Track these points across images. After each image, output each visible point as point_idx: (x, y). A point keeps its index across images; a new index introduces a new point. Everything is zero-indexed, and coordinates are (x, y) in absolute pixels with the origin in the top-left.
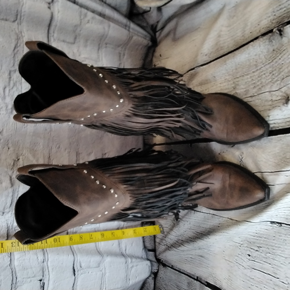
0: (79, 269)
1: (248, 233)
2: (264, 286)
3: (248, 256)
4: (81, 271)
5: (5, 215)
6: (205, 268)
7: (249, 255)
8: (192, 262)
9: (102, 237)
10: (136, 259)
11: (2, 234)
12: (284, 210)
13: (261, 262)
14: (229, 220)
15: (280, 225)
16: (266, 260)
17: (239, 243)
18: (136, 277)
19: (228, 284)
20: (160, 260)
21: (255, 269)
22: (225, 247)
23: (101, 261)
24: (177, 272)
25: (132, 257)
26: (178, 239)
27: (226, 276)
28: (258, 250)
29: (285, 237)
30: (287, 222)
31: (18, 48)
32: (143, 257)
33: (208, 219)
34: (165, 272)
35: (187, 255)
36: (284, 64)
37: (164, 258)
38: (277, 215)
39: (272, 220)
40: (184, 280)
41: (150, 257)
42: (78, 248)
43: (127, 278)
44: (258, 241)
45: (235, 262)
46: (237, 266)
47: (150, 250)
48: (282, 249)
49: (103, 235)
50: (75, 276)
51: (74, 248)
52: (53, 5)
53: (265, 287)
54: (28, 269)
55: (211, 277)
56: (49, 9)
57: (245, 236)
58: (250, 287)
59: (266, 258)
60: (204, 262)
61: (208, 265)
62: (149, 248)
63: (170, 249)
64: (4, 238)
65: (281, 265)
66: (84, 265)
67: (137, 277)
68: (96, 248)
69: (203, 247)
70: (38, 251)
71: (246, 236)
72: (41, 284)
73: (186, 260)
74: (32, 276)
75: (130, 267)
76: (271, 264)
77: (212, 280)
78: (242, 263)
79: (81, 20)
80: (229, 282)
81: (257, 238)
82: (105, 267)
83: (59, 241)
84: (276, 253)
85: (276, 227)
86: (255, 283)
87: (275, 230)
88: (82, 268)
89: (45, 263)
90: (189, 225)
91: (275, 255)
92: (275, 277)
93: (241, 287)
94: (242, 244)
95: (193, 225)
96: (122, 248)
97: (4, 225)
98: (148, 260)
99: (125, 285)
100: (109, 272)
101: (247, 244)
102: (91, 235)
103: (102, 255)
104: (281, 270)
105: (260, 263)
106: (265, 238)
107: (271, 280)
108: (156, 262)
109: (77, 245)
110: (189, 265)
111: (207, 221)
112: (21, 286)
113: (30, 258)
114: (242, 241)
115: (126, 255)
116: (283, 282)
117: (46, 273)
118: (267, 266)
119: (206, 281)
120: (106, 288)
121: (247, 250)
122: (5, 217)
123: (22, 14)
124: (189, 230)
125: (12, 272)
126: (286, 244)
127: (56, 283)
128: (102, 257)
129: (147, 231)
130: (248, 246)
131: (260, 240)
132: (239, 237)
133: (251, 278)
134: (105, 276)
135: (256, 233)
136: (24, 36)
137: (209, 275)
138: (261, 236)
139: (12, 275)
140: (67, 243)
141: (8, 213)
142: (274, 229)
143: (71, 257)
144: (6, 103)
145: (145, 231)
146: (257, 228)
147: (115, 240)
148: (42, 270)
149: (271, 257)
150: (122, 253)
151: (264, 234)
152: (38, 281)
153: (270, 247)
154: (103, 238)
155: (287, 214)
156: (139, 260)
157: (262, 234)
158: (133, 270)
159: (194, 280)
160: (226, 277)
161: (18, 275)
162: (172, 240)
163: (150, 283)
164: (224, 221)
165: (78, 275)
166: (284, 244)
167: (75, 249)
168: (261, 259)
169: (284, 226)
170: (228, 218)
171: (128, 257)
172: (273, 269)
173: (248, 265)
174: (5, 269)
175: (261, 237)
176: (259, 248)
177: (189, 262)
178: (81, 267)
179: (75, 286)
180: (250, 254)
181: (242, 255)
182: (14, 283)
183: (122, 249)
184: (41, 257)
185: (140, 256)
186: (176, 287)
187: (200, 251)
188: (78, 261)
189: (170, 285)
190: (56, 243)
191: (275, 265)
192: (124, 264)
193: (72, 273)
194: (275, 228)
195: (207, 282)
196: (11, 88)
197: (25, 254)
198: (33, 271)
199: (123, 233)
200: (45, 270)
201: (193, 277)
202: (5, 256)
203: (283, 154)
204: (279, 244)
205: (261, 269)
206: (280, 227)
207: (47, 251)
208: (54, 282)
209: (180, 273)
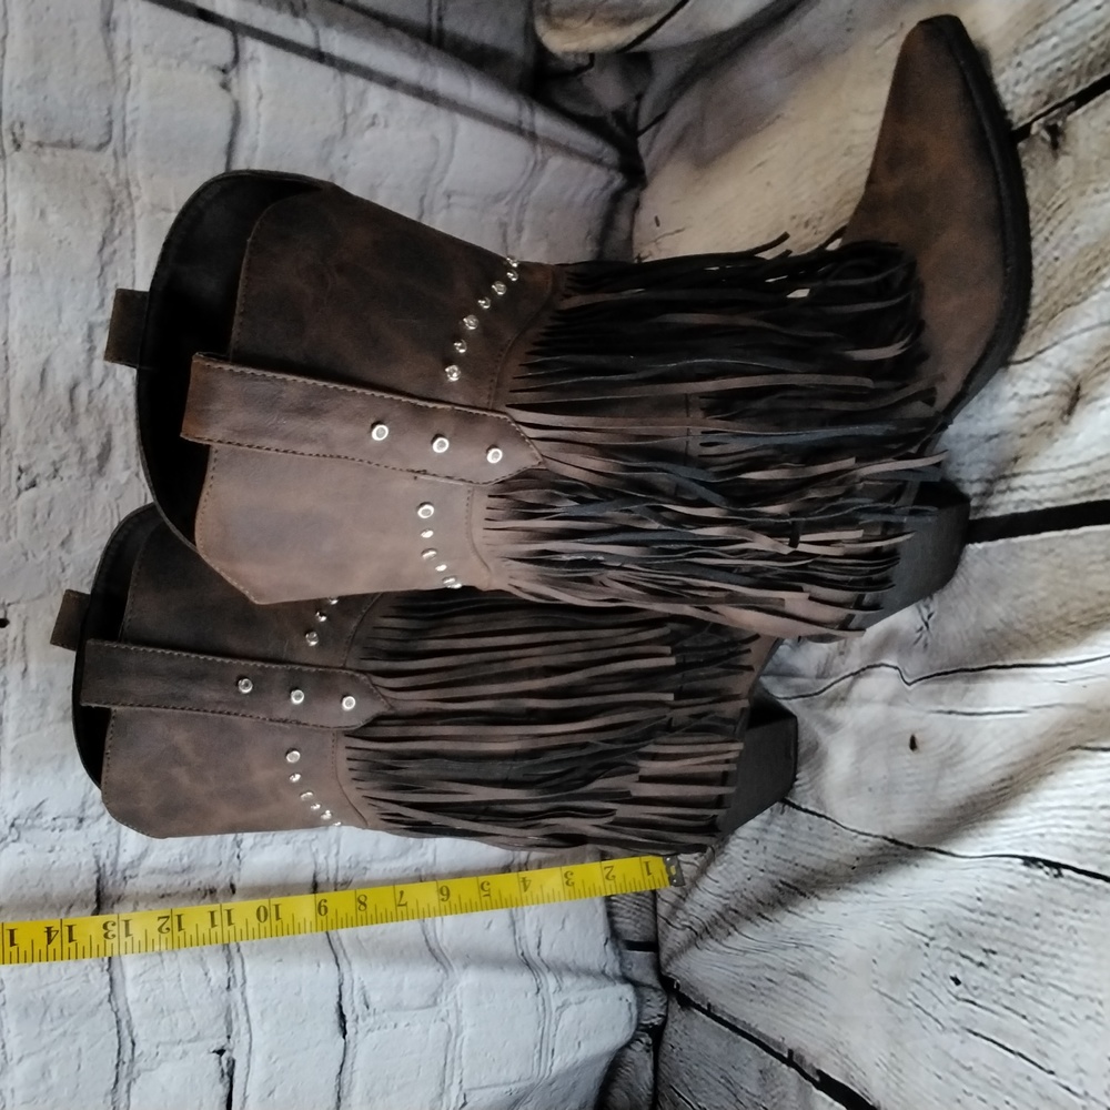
0: (360, 1014)
1: (953, 898)
2: (1008, 1098)
3: (952, 983)
4: (367, 1021)
5: (89, 826)
6: (813, 1020)
7: (957, 982)
8: (773, 995)
9: (443, 900)
10: (578, 976)
11: (78, 892)
12: (1066, 818)
13: (996, 1008)
14: (886, 847)
15: (1055, 872)
16: (1011, 1001)
17: (924, 935)
18: (579, 1043)
19: (888, 1085)
20: (672, 981)
21: (976, 1034)
22: (879, 947)
23: (441, 985)
24: (727, 1030)
25: (561, 969)
26: (725, 905)
27: (882, 1054)
28: (985, 961)
29: (1072, 918)
30: (1081, 863)
31: (116, 244)
32: (607, 969)
33: (822, 839)
34: (685, 1026)
35: (757, 967)
36: (1062, 259)
37: (683, 976)
38: (1042, 835)
39: (1026, 850)
40: (750, 1060)
41: (633, 970)
42: (357, 937)
43: (543, 1047)
44: (984, 928)
45: (910, 1004)
46: (917, 1017)
47: (633, 946)
48: (1064, 965)
49: (445, 893)
50: (344, 1037)
51: (339, 939)
52: (238, 73)
53: (1007, 1103)
54: (174, 1012)
55: (833, 1053)
56: (223, 92)
57: (942, 906)
58: (959, 1101)
59: (1012, 994)
60: (812, 998)
61: (822, 1011)
62: (631, 939)
63: (699, 942)
64: (87, 907)
65: (1062, 1023)
66: (378, 998)
67: (582, 1045)
68: (424, 939)
69: (807, 940)
70: (206, 952)
71: (947, 907)
72: (220, 1063)
73: (754, 986)
74: (188, 1038)
75: (554, 1009)
76: (1029, 1018)
77: (836, 1064)
78: (935, 1007)
79: (346, 117)
80: (891, 1075)
81: (982, 919)
82: (456, 1005)
83: (278, 918)
84: (1042, 975)
85: (1042, 879)
86: (977, 1087)
87: (1039, 891)
88: (371, 1010)
89: (236, 992)
90: (762, 856)
91: (1040, 984)
92: (1040, 1067)
93: (931, 1099)
94: (932, 939)
95: (775, 856)
96: (525, 937)
97: (84, 860)
98: (626, 979)
99: (536, 1071)
100: (474, 1025)
101: (947, 939)
102: (402, 893)
103: (446, 964)
104: (1061, 1042)
105: (993, 1012)
106: (1008, 919)
107: (1029, 1079)
108: (655, 990)
109: (350, 929)
110: (762, 1006)
111: (820, 843)
112: (151, 1070)
113: (179, 975)
114: (932, 926)
115: (539, 962)
116: (1068, 1089)
117: (240, 1025)
118: (1014, 1023)
119: (817, 1067)
120: (461, 1082)
121: (949, 961)
122: (86, 836)
123: (128, 120)
124: (761, 874)
125: (118, 1022)
126: (1076, 944)
127: (275, 1062)
128: (446, 971)
129: (614, 877)
130: (952, 947)
131: (992, 926)
132: (924, 911)
133: (964, 1067)
134: (459, 1040)
135: (979, 899)
136: (137, 198)
137: (827, 1046)
138: (993, 911)
139: (118, 1032)
140: (308, 924)
141: (98, 818)
142: (1038, 886)
143: (327, 972)
144: (81, 440)
145: (607, 878)
146: (978, 878)
147: (496, 911)
148: (224, 1015)
149: (1027, 992)
150: (523, 954)
151: (1002, 904)
152: (209, 1053)
153: (1024, 954)
154: (447, 903)
155: (1077, 831)
156: (590, 981)
157: (998, 903)
158: (569, 1016)
159: (779, 1062)
160: (881, 1057)
161: (139, 1032)
162: (707, 909)
163: (639, 1063)
164: (871, 849)
165: (357, 1033)
166: (1071, 944)
167: (345, 942)
168: (995, 998)
169: (1070, 878)
170: (885, 838)
171: (545, 970)
172: (1033, 1035)
173: (953, 1016)
174: (92, 1013)
175: (993, 915)
176: (987, 957)
177: (762, 994)
178: (368, 1007)
179: (346, 1074)
180: (960, 978)
181: (934, 977)
182: (126, 1059)
183: (523, 941)
184: (218, 973)
185: (597, 967)
186: (723, 1085)
187: (799, 954)
188: (357, 986)
189: (704, 1075)
190: (267, 923)
191: (1041, 1022)
192: (529, 995)
193: (335, 1027)
194: (1038, 881)
195: (820, 1073)
196: (96, 384)
197: (162, 961)
198: (192, 1019)
199: (525, 884)
200: (237, 1015)
201: (776, 1050)
202: (89, 968)
203: (1060, 607)
204: (1053, 945)
205: (995, 1034)
206: (1056, 880)
207: (239, 950)
208: (270, 1057)
209: (734, 1035)
